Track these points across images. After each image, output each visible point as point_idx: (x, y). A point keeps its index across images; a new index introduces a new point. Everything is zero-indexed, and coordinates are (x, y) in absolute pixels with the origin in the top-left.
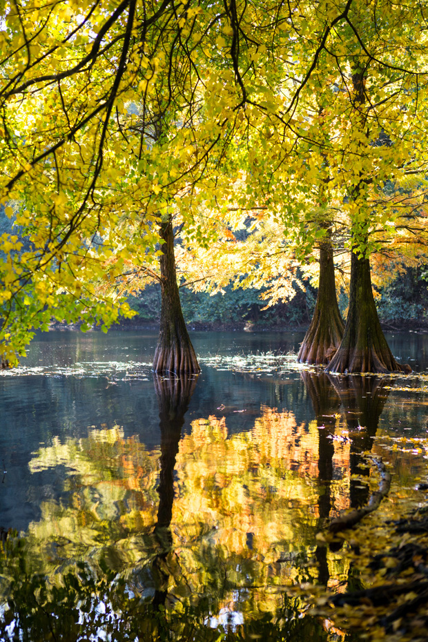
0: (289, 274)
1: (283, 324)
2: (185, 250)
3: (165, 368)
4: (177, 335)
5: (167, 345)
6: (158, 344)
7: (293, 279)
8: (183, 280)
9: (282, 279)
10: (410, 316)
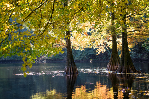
0: (104, 45)
1: (101, 60)
2: (73, 38)
3: (68, 72)
4: (71, 63)
5: (68, 65)
6: (66, 65)
7: (105, 46)
8: (73, 47)
9: (101, 46)
10: (139, 57)
